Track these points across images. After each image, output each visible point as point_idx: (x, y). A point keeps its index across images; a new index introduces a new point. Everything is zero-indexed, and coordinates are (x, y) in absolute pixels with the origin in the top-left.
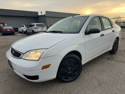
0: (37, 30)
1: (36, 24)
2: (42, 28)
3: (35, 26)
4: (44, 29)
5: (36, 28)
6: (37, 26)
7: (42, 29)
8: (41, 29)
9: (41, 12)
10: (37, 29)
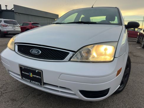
0: (5, 29)
1: (3, 20)
2: (14, 26)
3: (3, 23)
4: (16, 27)
5: (4, 26)
6: (5, 23)
7: (13, 28)
8: (11, 27)
9: (6, 6)
10: (6, 27)
